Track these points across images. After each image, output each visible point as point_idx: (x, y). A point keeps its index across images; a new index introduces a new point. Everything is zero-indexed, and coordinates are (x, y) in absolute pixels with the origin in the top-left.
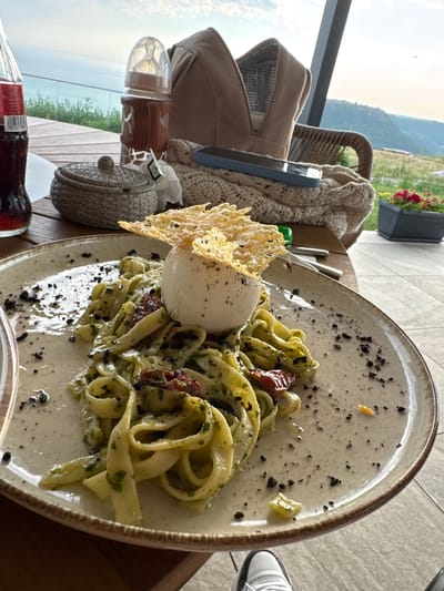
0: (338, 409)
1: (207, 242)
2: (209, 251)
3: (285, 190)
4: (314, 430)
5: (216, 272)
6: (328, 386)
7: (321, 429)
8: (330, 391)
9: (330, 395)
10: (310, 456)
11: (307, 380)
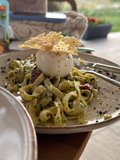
0: (109, 92)
1: (58, 46)
2: (59, 49)
3: (53, 25)
4: (104, 98)
5: (60, 56)
6: (102, 86)
7: (106, 98)
8: (103, 88)
9: (104, 89)
10: (107, 105)
11: (95, 86)
